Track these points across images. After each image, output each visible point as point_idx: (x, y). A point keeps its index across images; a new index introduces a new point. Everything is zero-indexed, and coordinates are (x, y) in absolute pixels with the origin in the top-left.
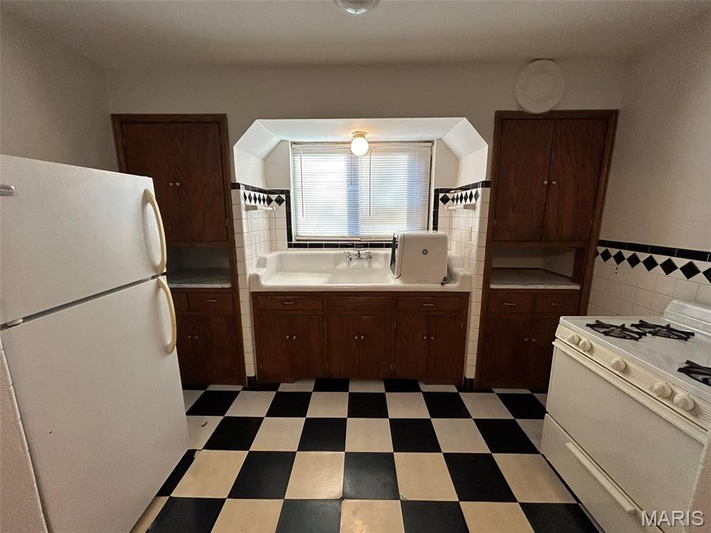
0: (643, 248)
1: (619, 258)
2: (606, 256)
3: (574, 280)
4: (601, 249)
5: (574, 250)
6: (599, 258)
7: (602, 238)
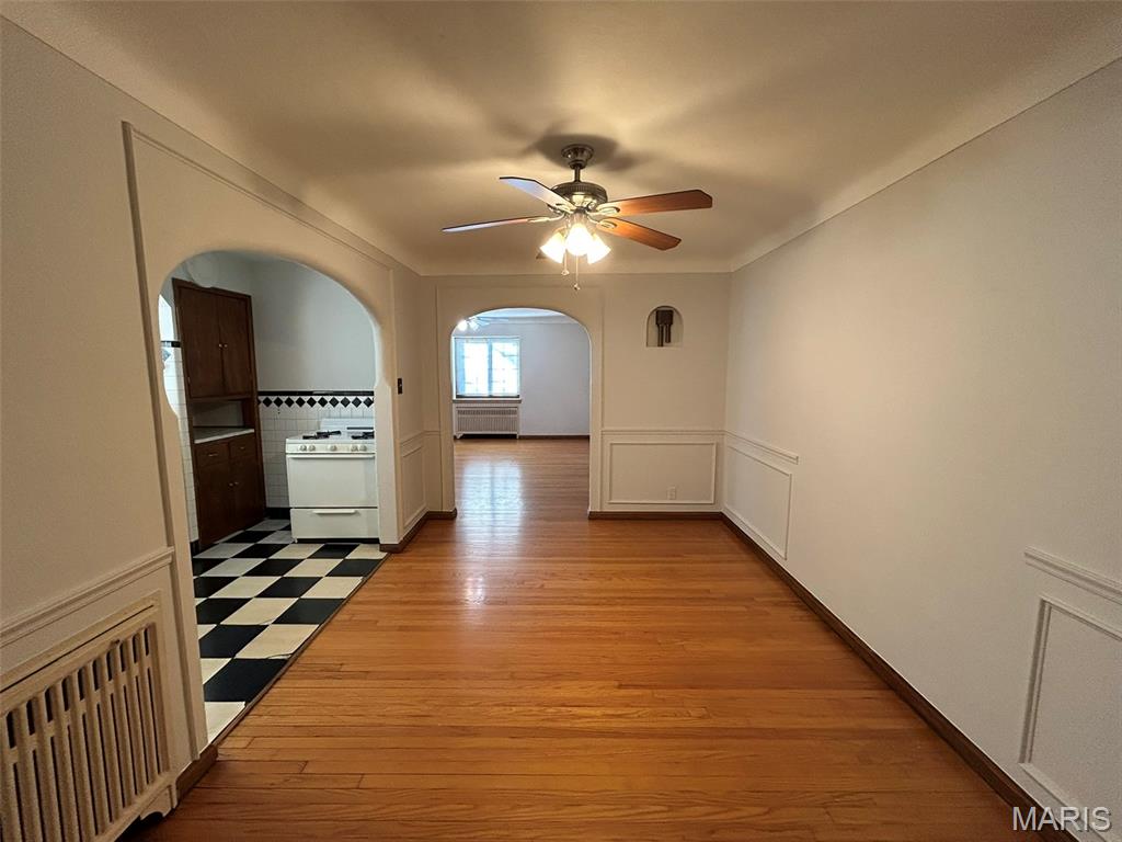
0: (294, 393)
1: (279, 402)
2: (268, 402)
3: (245, 427)
4: (262, 398)
5: (239, 402)
6: (262, 405)
7: (260, 389)
